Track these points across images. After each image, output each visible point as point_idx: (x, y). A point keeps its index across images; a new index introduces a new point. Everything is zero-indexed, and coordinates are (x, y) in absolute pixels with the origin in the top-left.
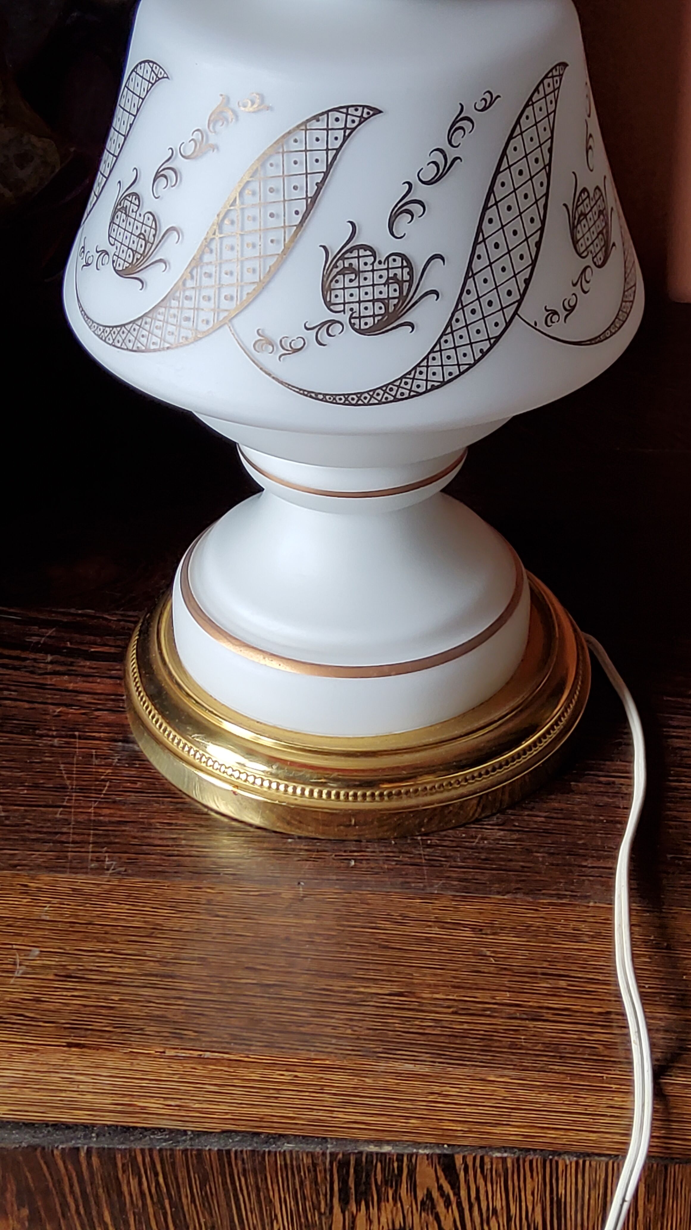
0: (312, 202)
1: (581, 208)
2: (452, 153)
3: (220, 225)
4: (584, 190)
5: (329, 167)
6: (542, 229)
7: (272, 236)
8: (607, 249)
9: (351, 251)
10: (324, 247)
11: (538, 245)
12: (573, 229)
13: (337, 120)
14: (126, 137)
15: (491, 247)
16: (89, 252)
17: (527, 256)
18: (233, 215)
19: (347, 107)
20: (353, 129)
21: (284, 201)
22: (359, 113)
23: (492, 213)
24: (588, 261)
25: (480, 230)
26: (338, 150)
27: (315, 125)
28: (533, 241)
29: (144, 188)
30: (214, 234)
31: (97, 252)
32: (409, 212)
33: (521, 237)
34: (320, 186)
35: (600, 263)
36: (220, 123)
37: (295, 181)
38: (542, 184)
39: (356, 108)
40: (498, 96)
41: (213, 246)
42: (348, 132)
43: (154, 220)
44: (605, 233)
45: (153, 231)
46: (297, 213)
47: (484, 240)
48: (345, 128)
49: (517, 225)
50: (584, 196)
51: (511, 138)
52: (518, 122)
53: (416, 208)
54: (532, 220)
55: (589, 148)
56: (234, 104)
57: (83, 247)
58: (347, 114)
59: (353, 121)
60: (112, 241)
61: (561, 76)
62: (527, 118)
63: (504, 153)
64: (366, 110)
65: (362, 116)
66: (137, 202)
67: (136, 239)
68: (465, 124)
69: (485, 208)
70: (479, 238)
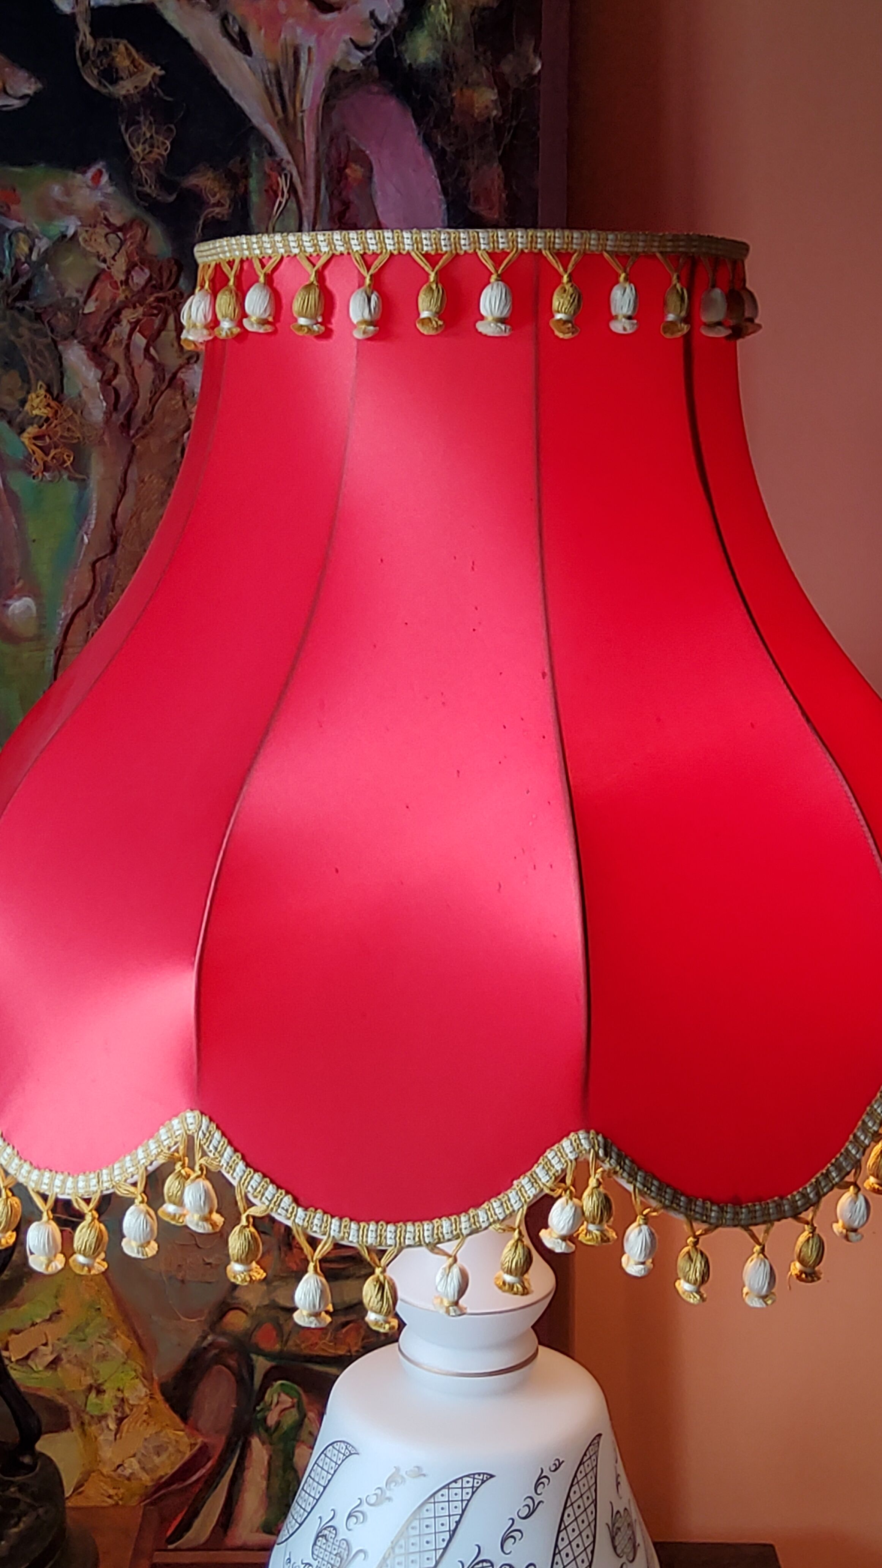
0: (453, 1533)
1: (617, 1525)
2: (537, 1499)
3: (393, 1548)
4: (618, 1512)
5: (463, 1511)
6: (594, 1542)
7: (427, 1555)
8: (635, 1548)
9: (478, 1563)
10: (461, 1562)
11: (592, 1552)
12: (613, 1539)
13: (468, 1482)
14: (325, 1488)
15: (564, 1556)
16: (294, 1563)
17: (586, 1560)
18: (402, 1542)
19: (474, 1474)
20: (478, 1488)
21: (435, 1533)
22: (481, 1477)
23: (563, 1534)
24: (624, 1559)
25: (556, 1546)
26: (469, 1501)
27: (453, 1485)
28: (589, 1550)
29: (340, 1522)
30: (389, 1555)
31: (303, 1563)
32: (512, 1537)
33: (582, 1548)
34: (458, 1523)
35: (631, 1559)
36: (394, 1484)
37: (442, 1520)
38: (592, 1513)
39: (479, 1474)
40: (563, 1462)
41: (388, 1562)
42: (475, 1489)
43: (348, 1544)
44: (633, 1539)
45: (347, 1552)
46: (443, 1540)
47: (559, 1552)
48: (473, 1487)
49: (579, 1541)
50: (618, 1515)
51: (572, 1485)
52: (575, 1476)
53: (517, 1535)
54: (588, 1537)
55: (618, 1484)
56: (403, 1473)
57: (289, 1559)
58: (474, 1478)
59: (478, 1483)
60: (315, 1557)
61: (598, 1443)
62: (581, 1472)
63: (568, 1496)
64: (485, 1476)
65: (483, 1480)
66: (334, 1532)
67: (334, 1557)
68: (545, 1480)
69: (559, 1532)
70: (556, 1551)
